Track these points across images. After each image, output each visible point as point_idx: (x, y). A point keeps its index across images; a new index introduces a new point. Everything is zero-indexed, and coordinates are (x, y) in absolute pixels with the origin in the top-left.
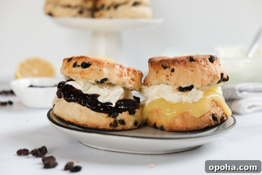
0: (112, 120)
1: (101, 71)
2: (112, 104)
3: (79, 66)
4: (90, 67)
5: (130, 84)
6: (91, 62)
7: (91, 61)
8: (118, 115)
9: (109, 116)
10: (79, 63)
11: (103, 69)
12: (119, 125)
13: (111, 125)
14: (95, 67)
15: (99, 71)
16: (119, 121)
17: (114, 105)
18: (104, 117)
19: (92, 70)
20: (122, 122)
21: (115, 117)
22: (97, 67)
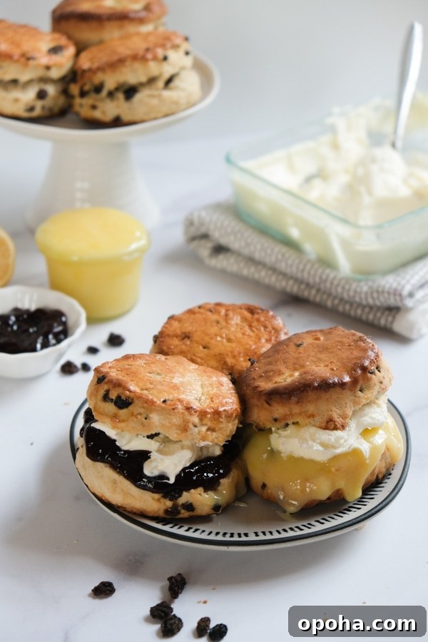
0: (169, 504)
1: (148, 421)
2: (168, 479)
3: (112, 400)
4: (131, 408)
5: (204, 441)
6: (133, 399)
7: (132, 395)
8: (180, 496)
9: (165, 497)
10: (113, 395)
11: (151, 415)
12: (183, 511)
13: (166, 511)
14: (138, 409)
15: (144, 419)
16: (183, 505)
17: (172, 481)
18: (153, 499)
19: (132, 414)
20: (190, 507)
21: (173, 498)
22: (142, 410)
